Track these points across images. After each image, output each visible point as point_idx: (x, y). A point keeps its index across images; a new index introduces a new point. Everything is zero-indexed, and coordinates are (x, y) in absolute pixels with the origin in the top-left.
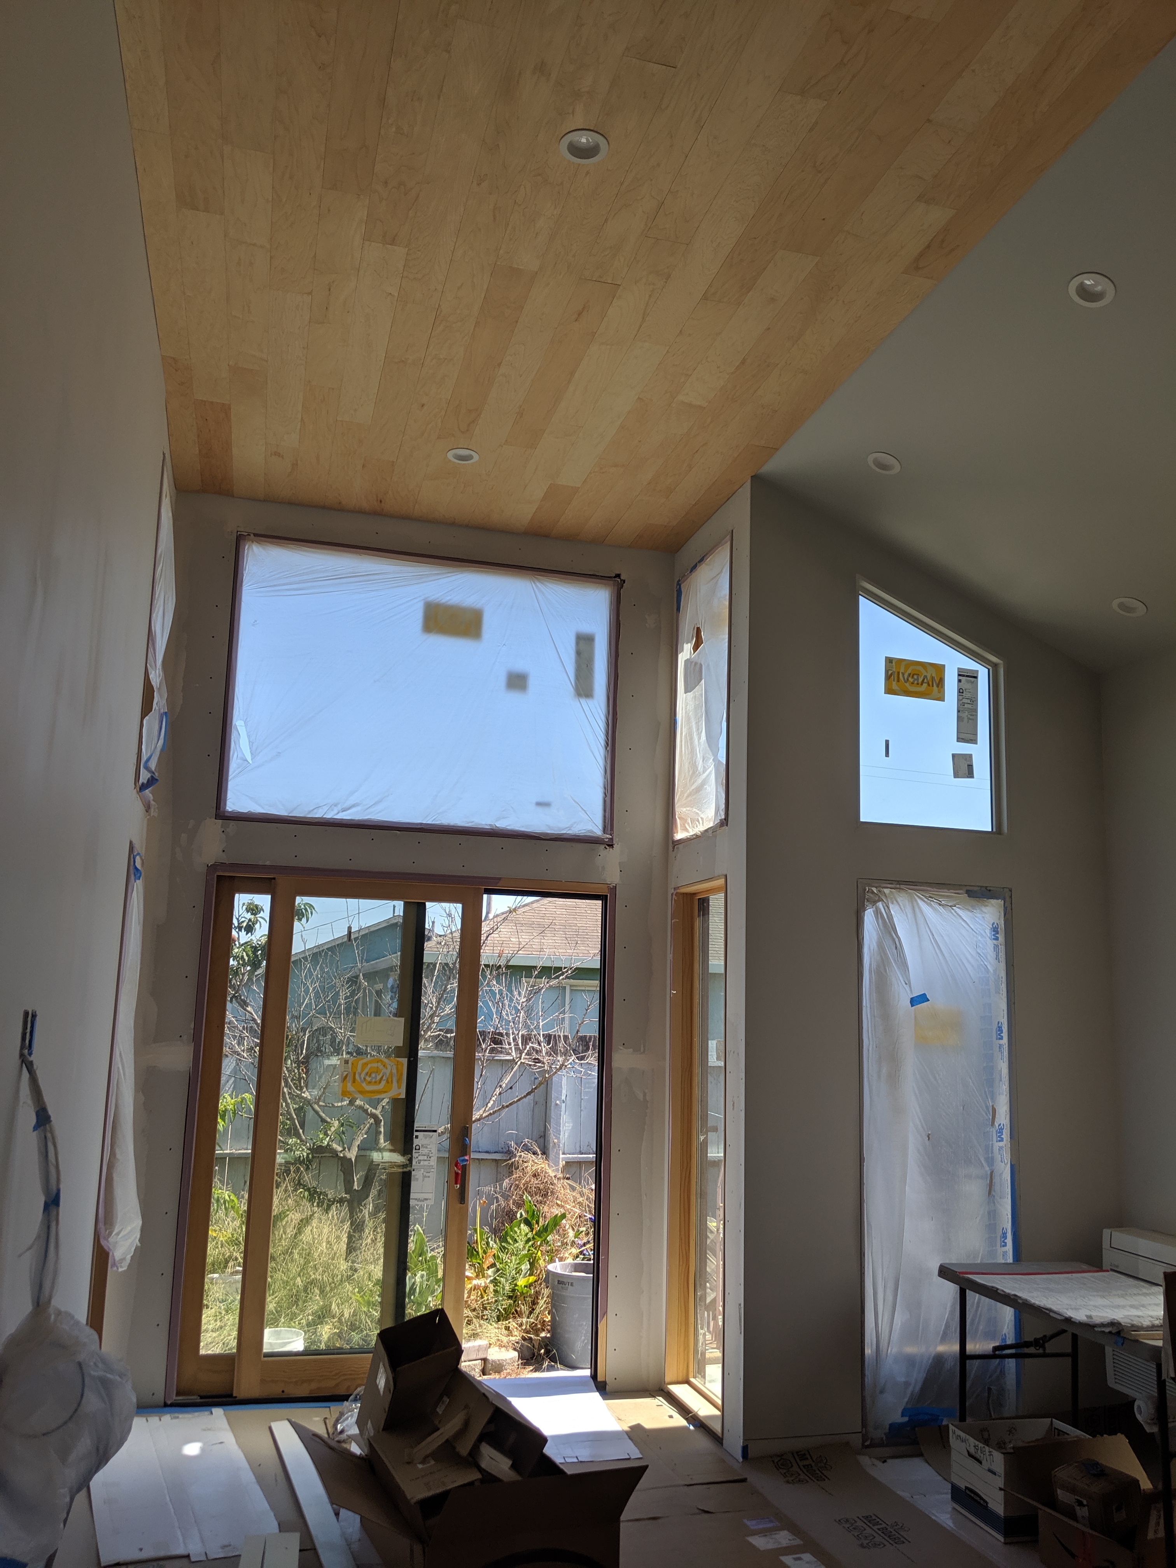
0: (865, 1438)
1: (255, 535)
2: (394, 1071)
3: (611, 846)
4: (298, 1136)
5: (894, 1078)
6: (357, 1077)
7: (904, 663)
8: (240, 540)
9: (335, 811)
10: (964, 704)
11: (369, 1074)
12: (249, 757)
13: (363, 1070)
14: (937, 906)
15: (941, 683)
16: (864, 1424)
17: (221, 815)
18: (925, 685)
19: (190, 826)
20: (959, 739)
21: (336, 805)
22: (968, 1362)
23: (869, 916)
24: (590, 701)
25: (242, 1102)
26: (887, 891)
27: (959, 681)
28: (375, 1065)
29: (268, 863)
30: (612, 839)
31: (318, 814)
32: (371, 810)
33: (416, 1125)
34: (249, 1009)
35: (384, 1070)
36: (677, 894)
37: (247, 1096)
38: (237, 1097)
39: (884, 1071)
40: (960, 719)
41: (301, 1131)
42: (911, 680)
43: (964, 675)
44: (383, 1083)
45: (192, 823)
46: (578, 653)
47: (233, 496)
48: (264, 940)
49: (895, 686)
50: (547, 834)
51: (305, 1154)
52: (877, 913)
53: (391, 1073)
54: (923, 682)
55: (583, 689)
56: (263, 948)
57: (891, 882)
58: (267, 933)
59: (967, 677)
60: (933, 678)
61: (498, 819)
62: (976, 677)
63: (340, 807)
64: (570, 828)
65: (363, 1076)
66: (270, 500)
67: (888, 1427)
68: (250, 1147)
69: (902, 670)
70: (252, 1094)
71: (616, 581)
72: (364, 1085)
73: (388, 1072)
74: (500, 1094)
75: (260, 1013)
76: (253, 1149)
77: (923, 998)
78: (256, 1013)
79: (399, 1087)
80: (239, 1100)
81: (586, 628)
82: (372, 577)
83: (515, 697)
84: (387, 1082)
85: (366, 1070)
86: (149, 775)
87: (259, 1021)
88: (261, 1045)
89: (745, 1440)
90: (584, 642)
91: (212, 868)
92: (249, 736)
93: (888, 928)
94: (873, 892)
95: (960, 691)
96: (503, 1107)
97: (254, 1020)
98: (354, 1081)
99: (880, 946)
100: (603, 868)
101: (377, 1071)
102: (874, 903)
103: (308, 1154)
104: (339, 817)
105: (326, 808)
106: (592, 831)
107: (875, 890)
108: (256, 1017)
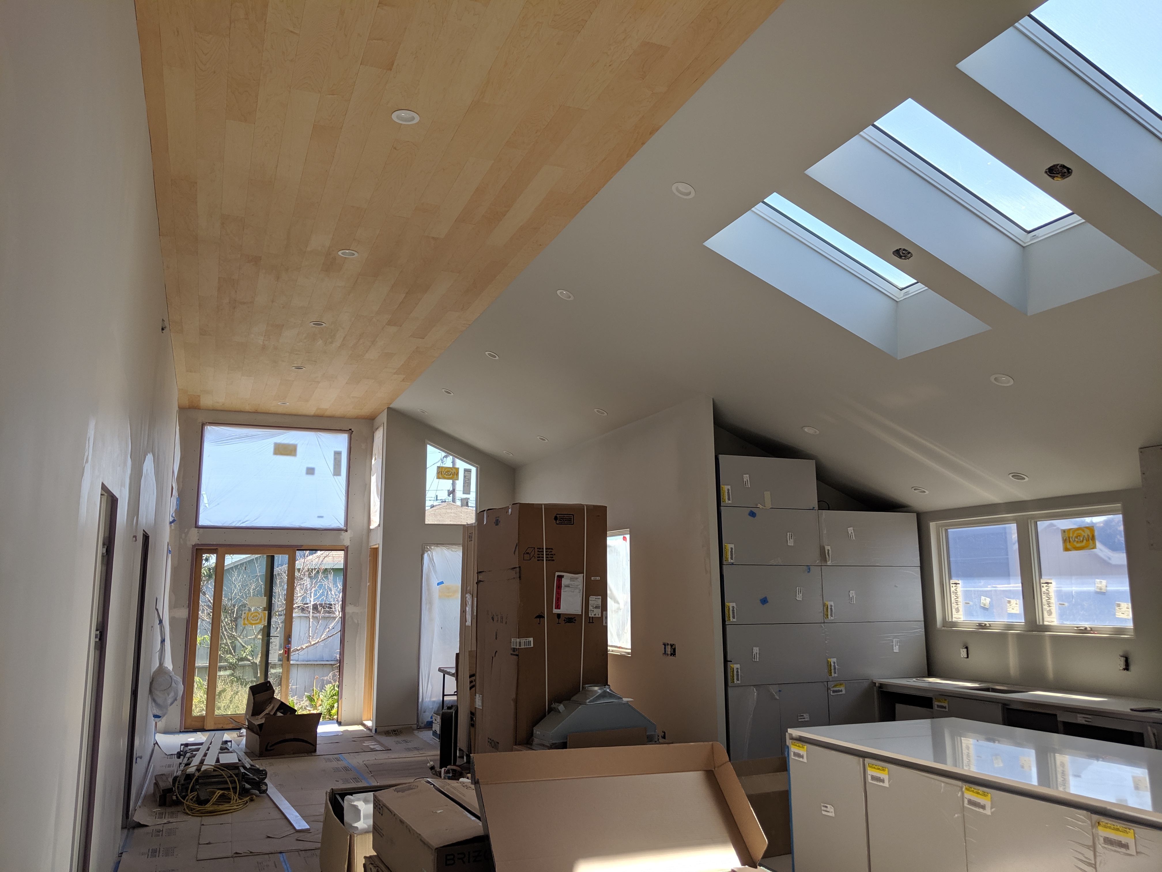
0: (418, 726)
1: (209, 423)
2: (263, 616)
3: (347, 531)
4: (231, 653)
5: (430, 610)
6: (249, 618)
7: (443, 469)
8: (203, 425)
9: (240, 523)
10: (466, 481)
11: (253, 617)
12: (207, 505)
13: (251, 616)
14: (451, 551)
15: (457, 474)
16: (418, 721)
17: (197, 527)
18: (451, 475)
19: (186, 531)
20: (464, 493)
21: (240, 521)
22: (445, 697)
23: (426, 555)
24: (339, 477)
25: (204, 639)
26: (432, 547)
27: (464, 473)
28: (255, 614)
29: (215, 543)
30: (347, 529)
31: (234, 525)
32: (254, 522)
33: (271, 635)
34: (207, 596)
35: (259, 616)
36: (371, 548)
37: (206, 636)
38: (201, 637)
39: (427, 607)
40: (464, 486)
41: (233, 651)
42: (446, 474)
43: (466, 471)
44: (259, 620)
45: (186, 530)
46: (335, 459)
47: (200, 409)
48: (214, 565)
49: (440, 476)
50: (321, 528)
51: (235, 661)
52: (428, 555)
53: (262, 617)
54: (451, 474)
55: (337, 472)
56: (213, 568)
57: (434, 544)
58: (215, 562)
59: (467, 471)
60: (454, 472)
61: (302, 523)
62: (471, 471)
63: (241, 522)
64: (330, 526)
65: (251, 618)
66: (214, 410)
67: (426, 722)
68: (208, 662)
69: (443, 470)
70: (209, 636)
71: (350, 431)
72: (251, 621)
73: (260, 616)
74: (328, 631)
75: (212, 598)
76: (209, 664)
77: (442, 583)
78: (211, 598)
79: (265, 621)
80: (202, 638)
81: (338, 449)
82: (255, 436)
83: (310, 477)
84: (260, 620)
85: (252, 616)
86: (173, 519)
87: (212, 601)
88: (213, 613)
89: (376, 727)
90: (338, 454)
91: (194, 546)
92: (207, 498)
93: (431, 560)
94: (427, 548)
95: (465, 477)
96: (329, 637)
97: (209, 601)
98: (248, 620)
99: (428, 566)
100: (343, 540)
101: (256, 616)
102: (427, 551)
103: (236, 662)
104: (242, 525)
105: (236, 522)
106: (339, 526)
107: (428, 547)
108: (210, 599)
